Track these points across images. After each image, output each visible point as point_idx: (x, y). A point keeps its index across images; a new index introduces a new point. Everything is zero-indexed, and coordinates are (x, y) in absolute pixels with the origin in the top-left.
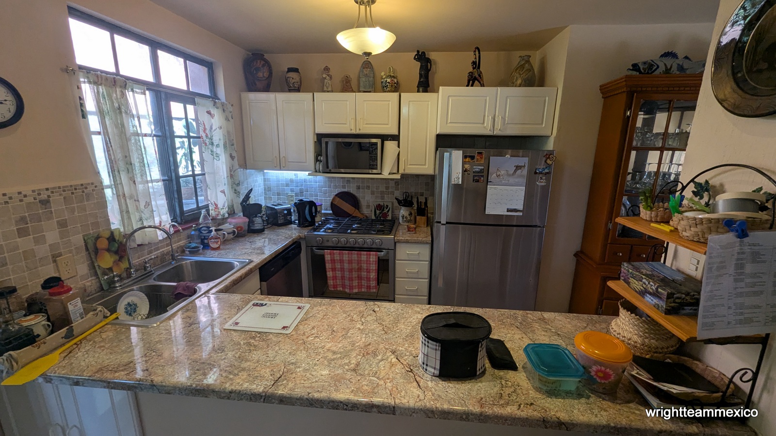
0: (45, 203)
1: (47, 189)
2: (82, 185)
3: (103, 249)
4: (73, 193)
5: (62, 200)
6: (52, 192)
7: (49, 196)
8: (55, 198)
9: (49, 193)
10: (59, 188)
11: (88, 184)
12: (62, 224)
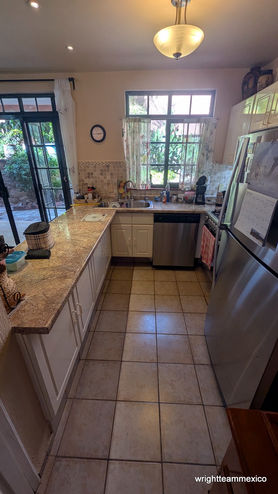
0: (108, 166)
1: (109, 162)
2: (119, 162)
3: (122, 187)
4: (116, 164)
5: (113, 166)
6: (110, 163)
7: (109, 164)
8: (111, 165)
9: (109, 163)
10: (112, 162)
11: (121, 162)
12: (112, 174)
